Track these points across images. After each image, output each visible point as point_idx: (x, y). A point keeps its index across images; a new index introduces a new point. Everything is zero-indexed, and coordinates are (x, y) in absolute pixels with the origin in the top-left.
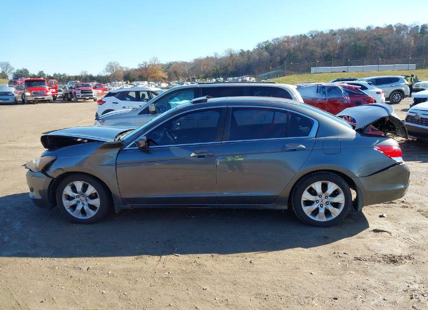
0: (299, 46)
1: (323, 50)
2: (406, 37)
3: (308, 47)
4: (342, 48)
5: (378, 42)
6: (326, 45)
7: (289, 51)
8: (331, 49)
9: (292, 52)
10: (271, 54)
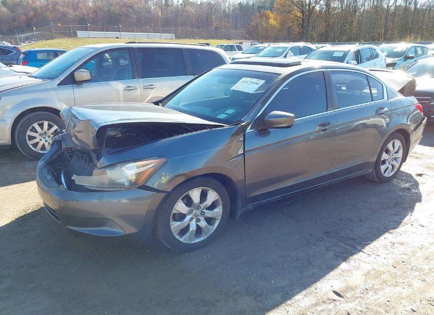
0: (47, 6)
1: (76, 12)
2: (152, 7)
3: (58, 7)
4: (95, 12)
5: (130, 9)
6: (78, 6)
7: (35, 9)
8: (85, 12)
9: (39, 11)
10: (12, 11)
